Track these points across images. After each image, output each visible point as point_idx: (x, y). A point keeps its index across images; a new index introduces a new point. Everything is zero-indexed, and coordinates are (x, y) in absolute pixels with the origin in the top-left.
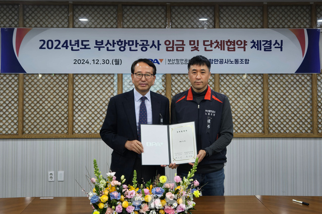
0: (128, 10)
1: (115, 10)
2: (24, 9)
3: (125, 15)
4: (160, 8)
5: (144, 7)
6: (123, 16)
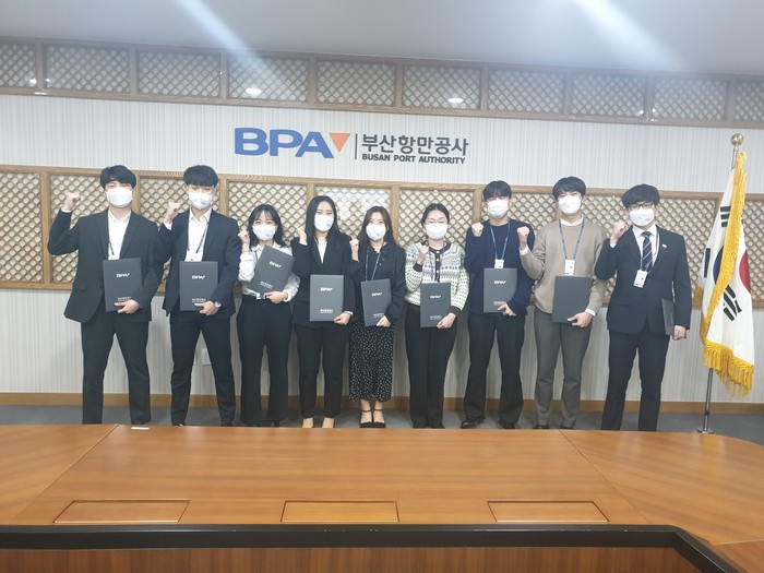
0: (328, 69)
1: (303, 68)
2: (139, 60)
3: (322, 79)
4: (385, 67)
5: (356, 66)
6: (318, 79)
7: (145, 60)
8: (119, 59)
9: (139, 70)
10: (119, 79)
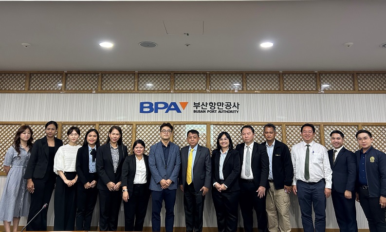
0: (179, 77)
1: (169, 77)
2: (102, 77)
3: (177, 81)
4: (202, 75)
5: (190, 75)
6: (175, 81)
7: (105, 77)
8: (95, 77)
9: (102, 81)
10: (94, 85)
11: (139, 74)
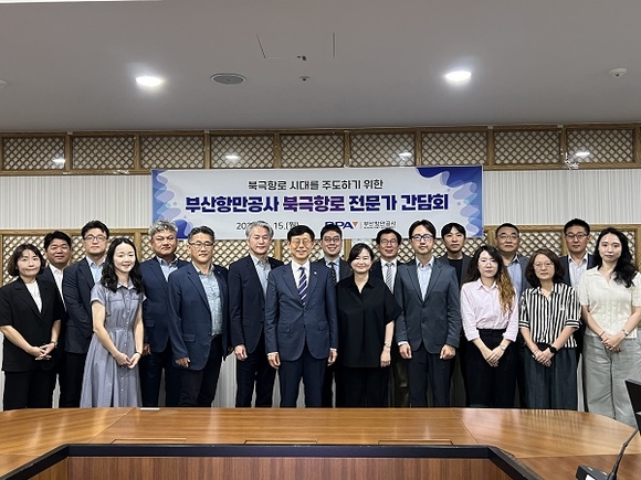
0: (289, 142)
1: (270, 142)
2: (141, 143)
4: (335, 137)
6: (281, 150)
7: (146, 143)
8: (126, 143)
9: (142, 151)
10: (126, 159)
11: (211, 135)
